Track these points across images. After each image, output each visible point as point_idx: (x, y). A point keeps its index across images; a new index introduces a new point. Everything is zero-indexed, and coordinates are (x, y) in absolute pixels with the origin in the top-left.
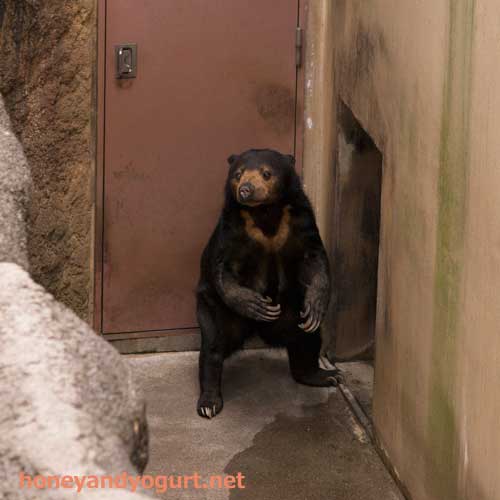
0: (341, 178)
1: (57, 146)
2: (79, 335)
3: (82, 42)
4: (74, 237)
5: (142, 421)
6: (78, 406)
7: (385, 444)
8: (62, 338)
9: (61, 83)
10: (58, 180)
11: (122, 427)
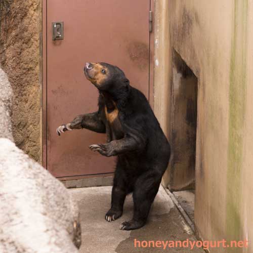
0: (175, 92)
1: (22, 77)
2: (43, 176)
3: (34, 21)
4: (31, 126)
5: (78, 222)
6: (45, 214)
7: (201, 235)
8: (35, 178)
9: (23, 43)
10: (22, 96)
11: (67, 225)
